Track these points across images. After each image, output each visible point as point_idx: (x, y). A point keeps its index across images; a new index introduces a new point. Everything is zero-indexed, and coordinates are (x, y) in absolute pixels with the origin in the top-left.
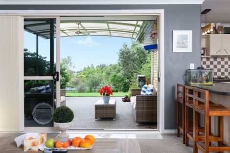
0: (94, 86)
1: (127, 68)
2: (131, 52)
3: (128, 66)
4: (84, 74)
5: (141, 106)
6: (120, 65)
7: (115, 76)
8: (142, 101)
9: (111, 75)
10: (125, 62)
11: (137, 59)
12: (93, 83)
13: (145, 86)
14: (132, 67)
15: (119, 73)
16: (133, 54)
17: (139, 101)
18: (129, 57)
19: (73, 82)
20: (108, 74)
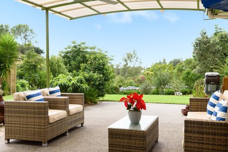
0: (161, 85)
1: (204, 64)
2: (211, 42)
3: (205, 61)
4: (152, 71)
5: (196, 145)
6: (196, 60)
7: (188, 73)
8: (199, 133)
9: (183, 72)
10: (202, 55)
11: (219, 51)
12: (160, 82)
13: (217, 93)
14: (212, 62)
15: (194, 70)
16: (213, 45)
17: (191, 132)
18: (208, 49)
19: (139, 80)
20: (180, 70)
